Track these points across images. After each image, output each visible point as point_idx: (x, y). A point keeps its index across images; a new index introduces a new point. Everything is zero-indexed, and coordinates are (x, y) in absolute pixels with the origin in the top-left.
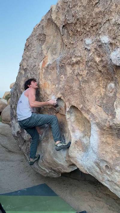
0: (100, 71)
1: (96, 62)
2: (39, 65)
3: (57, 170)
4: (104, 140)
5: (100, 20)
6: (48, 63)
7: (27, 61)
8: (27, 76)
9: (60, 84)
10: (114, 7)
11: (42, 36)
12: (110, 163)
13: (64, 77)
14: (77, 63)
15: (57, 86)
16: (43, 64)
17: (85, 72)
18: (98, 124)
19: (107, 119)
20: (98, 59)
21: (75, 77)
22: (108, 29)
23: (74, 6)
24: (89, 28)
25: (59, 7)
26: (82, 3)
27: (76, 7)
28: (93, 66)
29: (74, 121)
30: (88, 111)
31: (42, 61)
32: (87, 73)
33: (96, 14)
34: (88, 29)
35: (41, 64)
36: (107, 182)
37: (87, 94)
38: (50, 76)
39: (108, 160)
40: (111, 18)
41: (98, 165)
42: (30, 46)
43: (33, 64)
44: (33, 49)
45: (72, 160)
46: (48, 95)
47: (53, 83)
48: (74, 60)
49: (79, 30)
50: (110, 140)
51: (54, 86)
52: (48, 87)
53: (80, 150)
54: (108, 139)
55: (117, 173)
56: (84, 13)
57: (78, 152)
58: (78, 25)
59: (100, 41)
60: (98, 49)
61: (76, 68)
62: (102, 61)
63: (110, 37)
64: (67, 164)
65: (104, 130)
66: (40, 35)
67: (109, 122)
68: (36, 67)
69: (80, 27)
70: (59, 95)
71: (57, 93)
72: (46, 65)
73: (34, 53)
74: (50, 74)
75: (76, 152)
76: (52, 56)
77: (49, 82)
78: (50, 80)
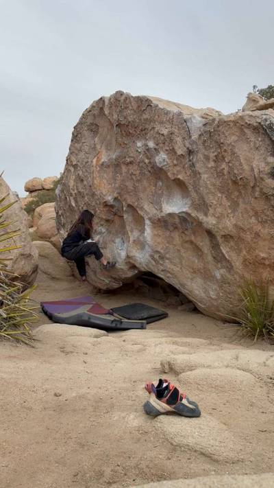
0: (150, 172)
1: (145, 163)
2: (92, 162)
6: (103, 160)
7: (77, 154)
8: (78, 174)
11: (94, 126)
13: (119, 176)
14: (131, 163)
15: (113, 185)
16: (97, 161)
17: (138, 172)
18: (150, 219)
19: (156, 214)
20: (147, 161)
21: (130, 177)
28: (144, 167)
31: (96, 158)
32: (140, 173)
35: (95, 161)
38: (105, 175)
41: (153, 258)
42: (79, 136)
43: (85, 160)
44: (83, 141)
46: (104, 195)
48: (128, 160)
51: (110, 185)
52: (104, 187)
53: (139, 249)
59: (147, 146)
60: (147, 152)
61: (130, 168)
62: (150, 163)
66: (92, 124)
68: (90, 163)
70: (116, 195)
71: (113, 192)
72: (101, 163)
73: (86, 146)
74: (105, 172)
76: (107, 152)
77: (105, 181)
78: (105, 179)
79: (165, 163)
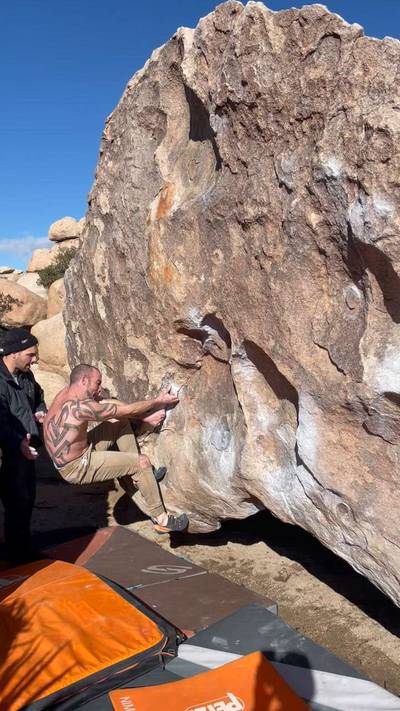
0: (322, 252)
1: (309, 225)
2: (148, 211)
3: (211, 513)
4: (334, 437)
5: (320, 106)
6: (175, 208)
7: (111, 189)
8: (114, 240)
9: (211, 275)
10: (358, 72)
11: (155, 116)
12: (350, 500)
13: (221, 256)
14: (260, 220)
15: (203, 278)
16: (159, 208)
17: (281, 250)
18: (316, 396)
19: (339, 385)
20: (314, 218)
21: (255, 263)
22: (342, 135)
23: (248, 51)
24: (291, 124)
25: (204, 43)
26: (269, 44)
27: (253, 54)
28: (303, 235)
29: (253, 382)
30: (291, 359)
31: (158, 199)
32: (287, 254)
33: (311, 84)
34: (287, 126)
35: (154, 206)
36: (344, 547)
37: (287, 312)
38: (181, 248)
39: (343, 491)
40: (350, 103)
41: (317, 502)
42: (118, 141)
43: (133, 205)
44: (128, 154)
45: (249, 488)
46: (179, 305)
47: (191, 268)
48: (252, 211)
49: (262, 125)
50: (349, 439)
51: (195, 279)
52: (178, 281)
53: (272, 461)
54: (344, 435)
55: (368, 525)
56: (277, 75)
57: (266, 467)
58: (260, 111)
59: (319, 169)
60: (316, 190)
61: (256, 235)
62: (326, 223)
63: (348, 160)
64: (239, 498)
65: (333, 412)
66: (149, 110)
67: (346, 392)
68: (141, 214)
69: (266, 117)
70: (209, 308)
71: (203, 298)
72: (170, 213)
73: (133, 169)
74: (182, 240)
75: (260, 465)
76: (186, 184)
77: (180, 266)
78: (182, 259)
79: (388, 230)
